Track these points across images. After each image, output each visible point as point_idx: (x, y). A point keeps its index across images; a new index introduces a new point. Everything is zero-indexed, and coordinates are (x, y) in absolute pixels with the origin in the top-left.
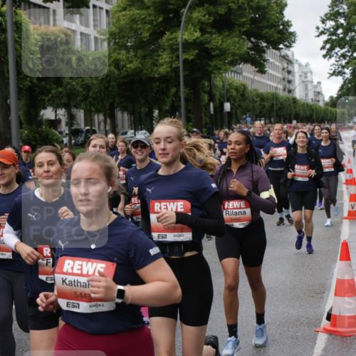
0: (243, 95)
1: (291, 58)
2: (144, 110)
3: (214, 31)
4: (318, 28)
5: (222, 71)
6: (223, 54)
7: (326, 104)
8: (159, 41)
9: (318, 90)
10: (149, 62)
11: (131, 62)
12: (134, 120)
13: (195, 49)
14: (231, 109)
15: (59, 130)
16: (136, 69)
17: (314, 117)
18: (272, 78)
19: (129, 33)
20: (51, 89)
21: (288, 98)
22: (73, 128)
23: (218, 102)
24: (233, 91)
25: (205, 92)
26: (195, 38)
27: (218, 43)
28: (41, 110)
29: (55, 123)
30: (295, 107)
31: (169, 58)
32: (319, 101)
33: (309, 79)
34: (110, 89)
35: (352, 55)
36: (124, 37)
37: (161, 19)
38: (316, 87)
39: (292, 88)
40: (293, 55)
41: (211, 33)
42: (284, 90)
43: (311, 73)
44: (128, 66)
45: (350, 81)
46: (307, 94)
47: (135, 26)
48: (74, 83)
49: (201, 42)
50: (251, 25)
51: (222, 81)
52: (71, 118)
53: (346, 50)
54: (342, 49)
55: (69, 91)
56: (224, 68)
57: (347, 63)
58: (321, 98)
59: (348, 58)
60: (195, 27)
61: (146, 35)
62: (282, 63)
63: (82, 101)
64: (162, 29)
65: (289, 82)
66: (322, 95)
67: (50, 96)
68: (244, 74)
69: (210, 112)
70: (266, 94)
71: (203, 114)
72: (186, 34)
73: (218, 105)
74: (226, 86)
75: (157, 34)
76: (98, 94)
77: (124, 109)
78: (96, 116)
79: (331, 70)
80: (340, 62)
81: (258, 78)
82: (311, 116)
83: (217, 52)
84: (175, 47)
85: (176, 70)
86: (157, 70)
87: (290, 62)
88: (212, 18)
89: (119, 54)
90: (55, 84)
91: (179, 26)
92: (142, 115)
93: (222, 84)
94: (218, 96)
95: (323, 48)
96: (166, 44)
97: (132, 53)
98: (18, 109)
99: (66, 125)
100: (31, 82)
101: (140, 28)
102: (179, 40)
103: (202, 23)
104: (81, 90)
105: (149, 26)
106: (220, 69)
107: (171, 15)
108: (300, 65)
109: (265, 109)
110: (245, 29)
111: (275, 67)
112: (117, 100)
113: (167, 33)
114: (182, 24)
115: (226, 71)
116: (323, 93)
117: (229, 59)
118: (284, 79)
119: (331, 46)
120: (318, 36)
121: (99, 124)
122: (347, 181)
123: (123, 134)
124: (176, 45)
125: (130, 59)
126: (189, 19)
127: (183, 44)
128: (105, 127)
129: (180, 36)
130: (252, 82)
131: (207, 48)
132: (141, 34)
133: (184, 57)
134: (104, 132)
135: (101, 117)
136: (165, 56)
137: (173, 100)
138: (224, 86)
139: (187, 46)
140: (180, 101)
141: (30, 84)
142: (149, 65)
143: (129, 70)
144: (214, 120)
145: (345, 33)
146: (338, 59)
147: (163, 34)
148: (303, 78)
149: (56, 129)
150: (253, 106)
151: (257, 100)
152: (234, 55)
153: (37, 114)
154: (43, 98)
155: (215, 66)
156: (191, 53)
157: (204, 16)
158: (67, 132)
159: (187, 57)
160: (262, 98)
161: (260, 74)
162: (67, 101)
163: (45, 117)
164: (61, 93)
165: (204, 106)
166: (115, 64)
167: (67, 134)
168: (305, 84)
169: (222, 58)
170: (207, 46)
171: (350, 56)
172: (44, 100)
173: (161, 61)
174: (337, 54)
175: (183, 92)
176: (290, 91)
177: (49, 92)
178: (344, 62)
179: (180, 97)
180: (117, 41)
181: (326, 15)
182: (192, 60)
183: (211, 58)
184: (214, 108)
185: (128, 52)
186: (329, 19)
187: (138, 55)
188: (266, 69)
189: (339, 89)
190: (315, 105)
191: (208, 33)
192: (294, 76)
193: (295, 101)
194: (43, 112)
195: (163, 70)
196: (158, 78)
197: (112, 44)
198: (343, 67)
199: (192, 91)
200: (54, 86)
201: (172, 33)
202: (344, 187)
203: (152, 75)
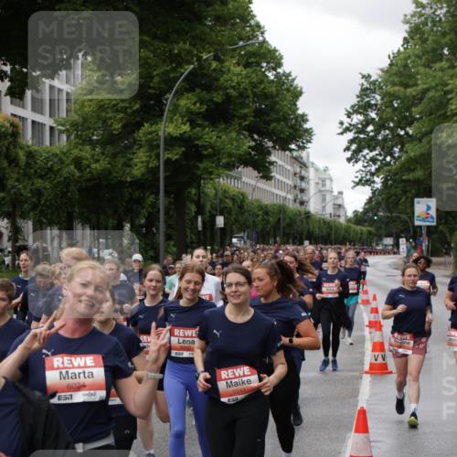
0: (241, 207)
1: (305, 160)
2: (111, 222)
3: (207, 123)
4: (342, 123)
5: (213, 176)
6: (216, 154)
7: (349, 220)
8: (135, 135)
9: (339, 202)
10: (120, 161)
11: (98, 161)
13: (180, 147)
14: (225, 224)
16: (103, 170)
17: (333, 237)
18: (281, 185)
19: (96, 123)
21: (300, 212)
22: (18, 244)
23: (208, 214)
24: (227, 200)
25: (192, 201)
26: (182, 132)
27: (211, 138)
30: (308, 223)
31: (147, 156)
32: (339, 216)
33: (328, 187)
34: (69, 194)
35: (384, 159)
36: (89, 128)
37: (137, 106)
38: (336, 198)
39: (305, 198)
40: (308, 157)
41: (203, 127)
42: (295, 200)
43: (331, 180)
44: (93, 166)
45: (380, 192)
46: (324, 207)
47: (104, 114)
48: (21, 187)
49: (190, 137)
50: (255, 117)
51: (215, 188)
52: (16, 232)
53: (377, 152)
54: (371, 151)
55: (13, 197)
56: (216, 172)
57: (377, 170)
58: (342, 213)
59: (379, 163)
60: (182, 117)
61: (118, 126)
62: (293, 167)
63: (31, 210)
64: (138, 119)
65: (302, 191)
66: (344, 208)
68: (243, 179)
69: (197, 228)
70: (271, 206)
71: (189, 231)
72: (170, 127)
73: (208, 218)
74: (220, 195)
75: (132, 126)
76: (53, 202)
77: (85, 221)
78: (48, 230)
79: (357, 177)
80: (368, 168)
81: (262, 185)
82: (329, 235)
83: (210, 150)
84: (155, 143)
85: (155, 171)
86: (130, 172)
87: (304, 165)
88: (205, 107)
89: (81, 150)
91: (161, 115)
93: (214, 191)
94: (208, 208)
95: (347, 149)
96: (143, 139)
97: (98, 150)
99: (9, 241)
101: (110, 118)
102: (161, 133)
103: (192, 113)
104: (30, 195)
105: (122, 115)
106: (211, 173)
107: (152, 102)
108: (317, 170)
109: (269, 226)
110: (247, 123)
111: (284, 171)
112: (77, 209)
113: (145, 124)
114: (165, 114)
115: (219, 176)
116: (346, 206)
117: (224, 161)
118: (295, 187)
119: (359, 146)
120: (342, 133)
122: (370, 322)
124: (156, 140)
125: (96, 158)
126: (176, 108)
127: (165, 138)
129: (162, 129)
130: (254, 190)
131: (197, 145)
132: (111, 126)
133: (167, 156)
137: (149, 212)
138: (216, 194)
139: (171, 141)
140: (158, 212)
142: (120, 166)
143: (93, 171)
144: (202, 238)
145: (377, 131)
146: (366, 164)
147: (140, 125)
148: (320, 186)
150: (254, 222)
151: (260, 213)
152: (230, 155)
155: (205, 168)
156: (175, 152)
157: (195, 104)
158: (10, 249)
159: (170, 156)
160: (266, 211)
161: (264, 181)
162: (11, 209)
164: (3, 198)
165: (190, 220)
166: (75, 163)
167: (9, 252)
168: (323, 194)
169: (215, 158)
170: (197, 142)
171: (381, 161)
173: (135, 160)
174: (365, 157)
176: (302, 203)
178: (373, 168)
179: (158, 208)
180: (79, 133)
181: (353, 107)
182: (177, 160)
183: (200, 158)
184: (203, 222)
185: (94, 148)
186: (356, 112)
187: (106, 153)
188: (273, 174)
189: (365, 201)
190: (335, 221)
191: (199, 125)
192: (308, 183)
193: (308, 215)
195: (138, 171)
196: (130, 182)
197: (73, 137)
198: (373, 174)
201: (151, 125)
202: (367, 330)
203: (123, 179)
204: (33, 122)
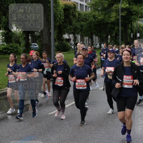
2: (105, 35)
3: (134, 4)
5: (136, 20)
6: (137, 13)
8: (112, 8)
10: (107, 16)
11: (100, 16)
12: (100, 40)
13: (126, 11)
14: (140, 36)
15: (70, 43)
16: (102, 19)
19: (99, 4)
20: (67, 26)
22: (76, 42)
24: (141, 28)
25: (129, 29)
26: (126, 7)
27: (135, 8)
28: (63, 35)
29: (68, 40)
34: (91, 27)
36: (97, 6)
41: (133, 5)
47: (102, 1)
48: (77, 24)
49: (129, 8)
51: (136, 25)
52: (75, 38)
55: (74, 27)
60: (126, 2)
61: (106, 5)
63: (80, 31)
64: (113, 3)
67: (67, 29)
69: (131, 37)
71: (128, 38)
72: (123, 5)
73: (134, 34)
74: (138, 27)
77: (96, 35)
78: (85, 37)
83: (135, 12)
84: (118, 10)
85: (118, 20)
86: (110, 19)
89: (95, 13)
90: (69, 24)
91: (120, 2)
92: (104, 38)
93: (136, 26)
94: (134, 31)
96: (114, 9)
97: (100, 12)
98: (54, 34)
99: (73, 41)
100: (60, 23)
101: (104, 3)
102: (120, 7)
103: (129, 1)
104: (80, 27)
105: (107, 2)
106: (135, 19)
112: (94, 31)
113: (115, 4)
115: (138, 20)
117: (139, 15)
121: (86, 41)
123: (96, 45)
124: (118, 9)
125: (100, 15)
127: (121, 9)
128: (89, 42)
129: (120, 6)
132: (104, 5)
133: (121, 14)
134: (88, 44)
135: (87, 38)
136: (114, 14)
137: (116, 32)
138: (137, 27)
139: (123, 10)
140: (119, 32)
141: (59, 24)
142: (107, 18)
143: (99, 19)
147: (113, 5)
149: (69, 42)
152: (141, 14)
153: (62, 36)
154: (64, 30)
155: (134, 18)
156: (124, 13)
158: (73, 44)
159: (122, 14)
162: (74, 31)
163: (65, 38)
164: (71, 28)
165: (129, 34)
166: (93, 17)
167: (73, 45)
169: (137, 15)
170: (131, 10)
172: (65, 31)
173: (112, 16)
175: (120, 28)
177: (67, 28)
179: (119, 30)
180: (94, 7)
182: (125, 15)
183: (132, 15)
185: (99, 12)
187: (103, 13)
191: (131, 5)
194: (64, 35)
195: (113, 19)
196: (110, 23)
197: (92, 9)
199: (124, 28)
200: (69, 25)
201: (117, 4)
203: (108, 22)
204: (80, 4)
